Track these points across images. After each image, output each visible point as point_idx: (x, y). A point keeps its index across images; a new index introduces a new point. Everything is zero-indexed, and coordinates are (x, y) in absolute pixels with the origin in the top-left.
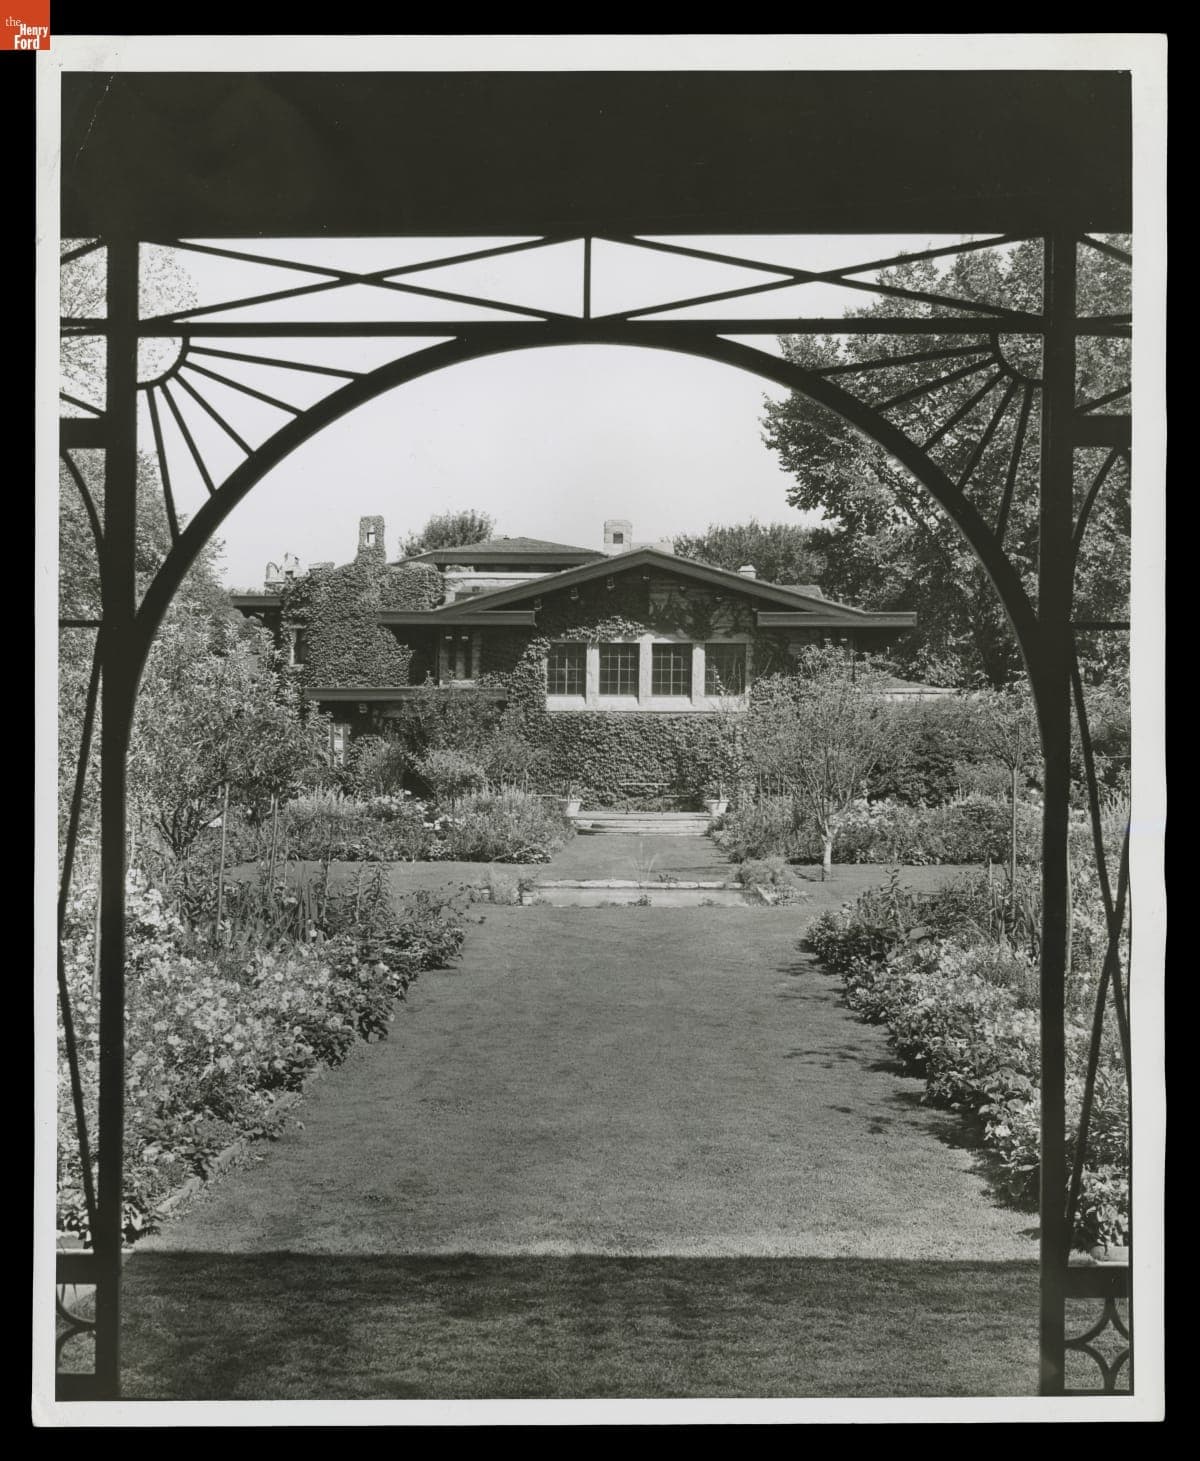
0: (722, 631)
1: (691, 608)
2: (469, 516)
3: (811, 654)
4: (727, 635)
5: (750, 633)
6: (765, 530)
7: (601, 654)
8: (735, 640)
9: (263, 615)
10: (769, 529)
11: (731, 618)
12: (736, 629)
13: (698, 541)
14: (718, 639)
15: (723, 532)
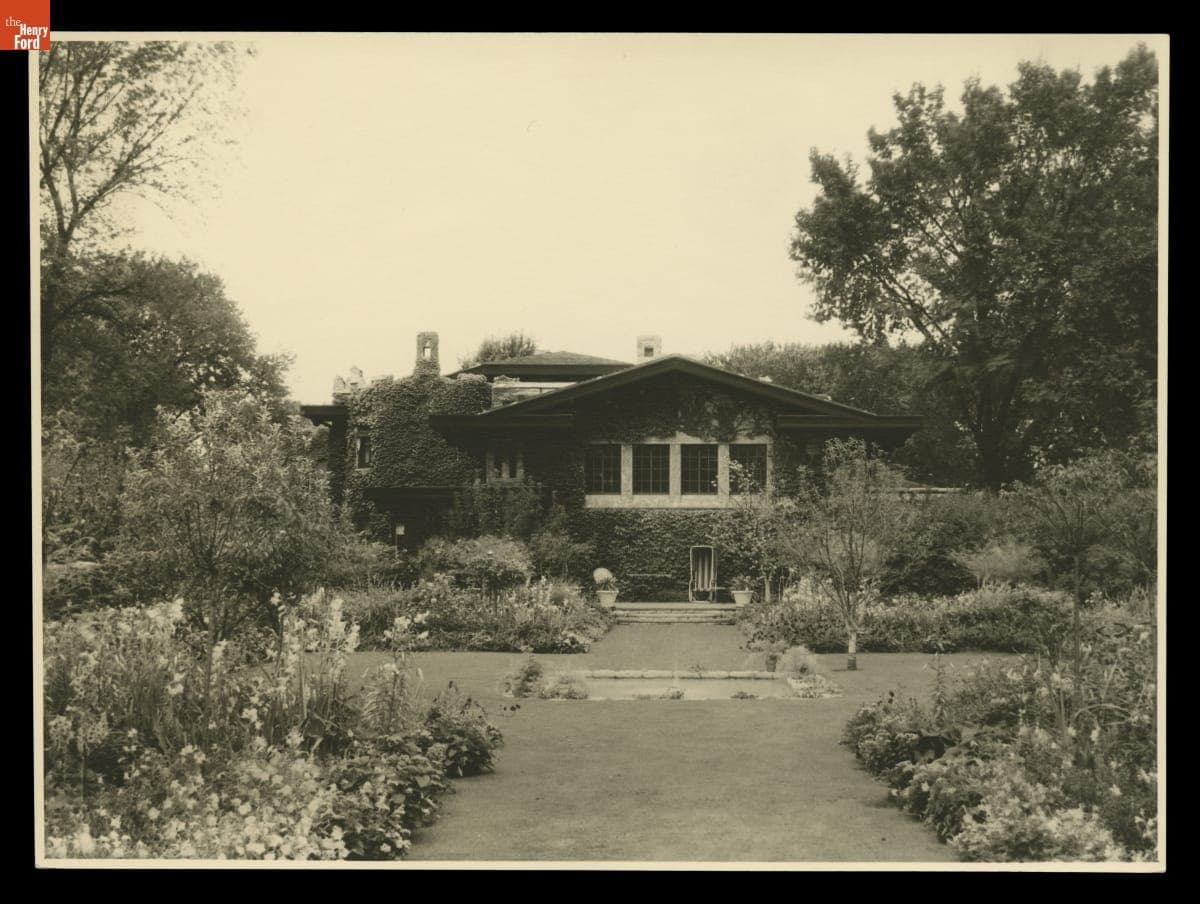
0: (745, 432)
1: (716, 411)
2: (518, 336)
3: (835, 447)
4: (750, 436)
5: (770, 435)
6: (780, 347)
7: (634, 455)
8: (758, 440)
9: (330, 423)
10: (783, 346)
11: (753, 420)
12: (759, 432)
13: (721, 356)
14: (742, 440)
15: (743, 349)
